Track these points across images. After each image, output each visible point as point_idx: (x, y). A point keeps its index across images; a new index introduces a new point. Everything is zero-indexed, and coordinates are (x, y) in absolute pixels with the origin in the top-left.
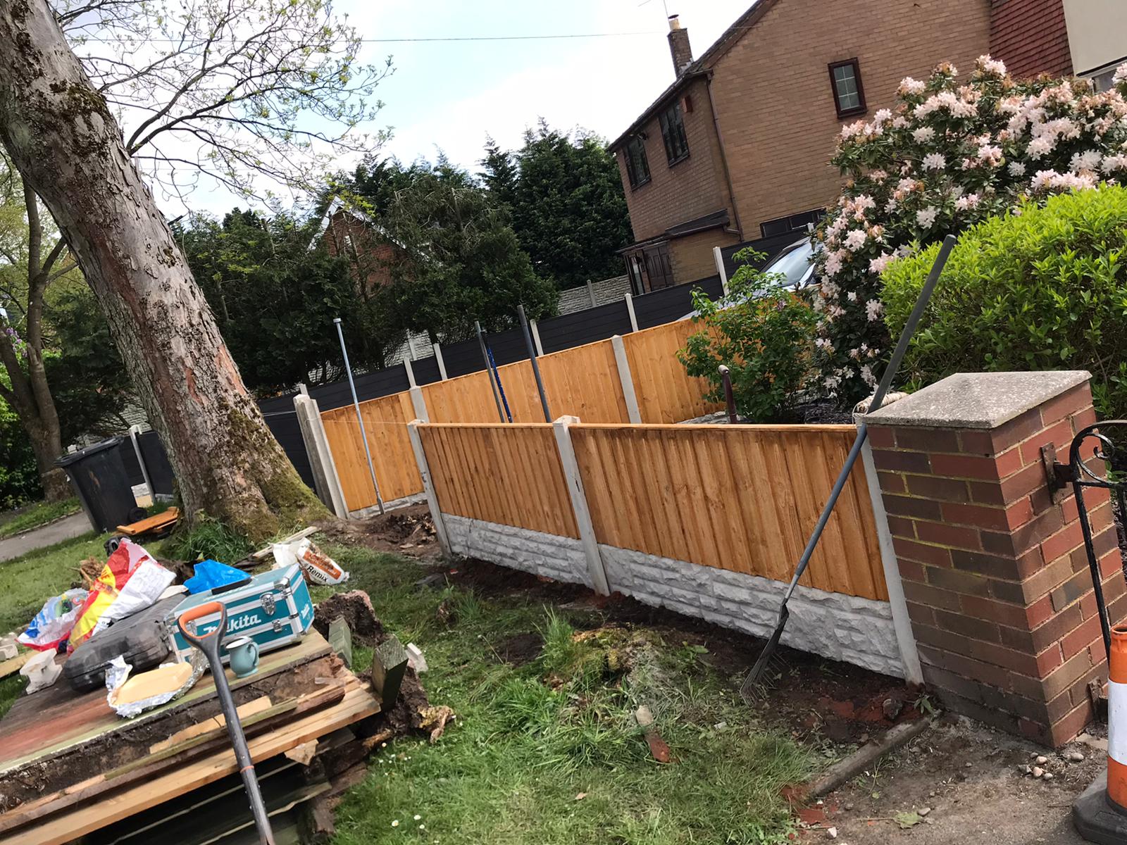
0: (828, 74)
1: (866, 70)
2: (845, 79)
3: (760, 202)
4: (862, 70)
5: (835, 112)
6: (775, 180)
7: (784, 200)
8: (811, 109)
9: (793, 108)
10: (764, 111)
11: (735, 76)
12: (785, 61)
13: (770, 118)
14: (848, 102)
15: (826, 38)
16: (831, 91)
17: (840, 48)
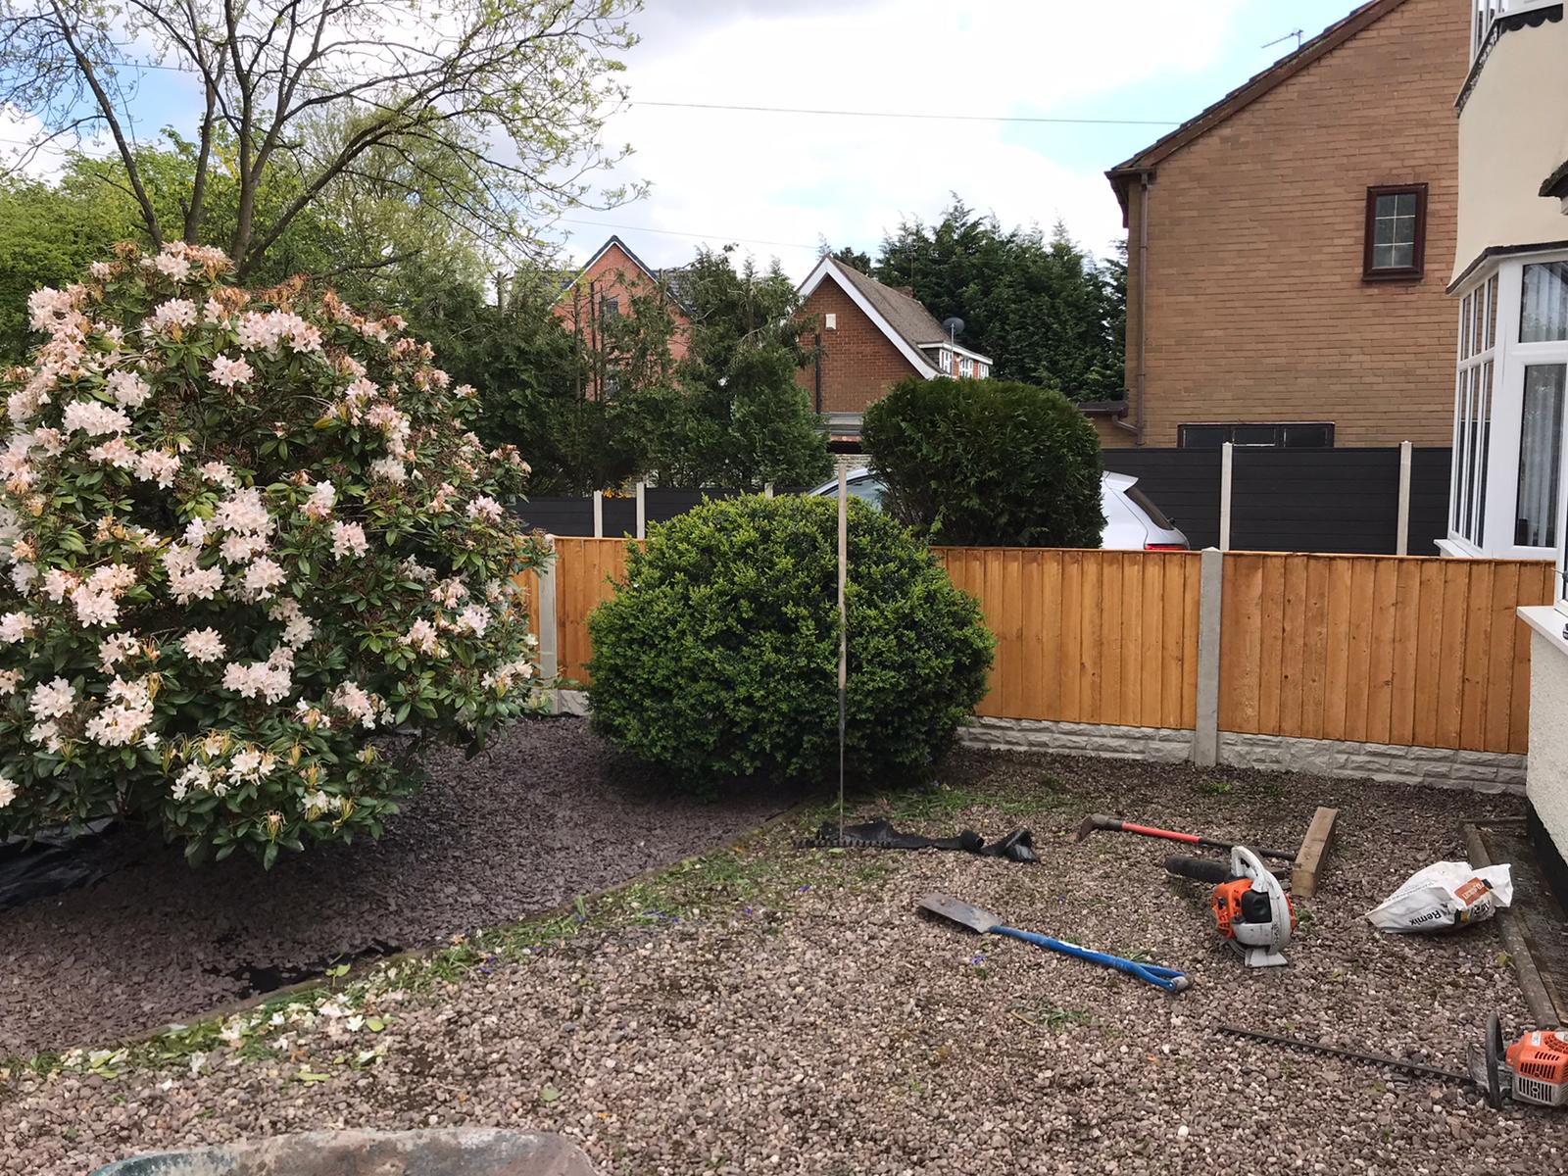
0: (1364, 204)
1: (1439, 206)
2: (1397, 217)
3: (1187, 390)
4: (1431, 207)
5: (1360, 270)
6: (1223, 362)
7: (1229, 395)
8: (1318, 257)
9: (1284, 251)
10: (1231, 247)
11: (1195, 184)
12: (1289, 172)
13: (1238, 261)
14: (1392, 258)
15: (1374, 142)
16: (1362, 233)
17: (1398, 164)
